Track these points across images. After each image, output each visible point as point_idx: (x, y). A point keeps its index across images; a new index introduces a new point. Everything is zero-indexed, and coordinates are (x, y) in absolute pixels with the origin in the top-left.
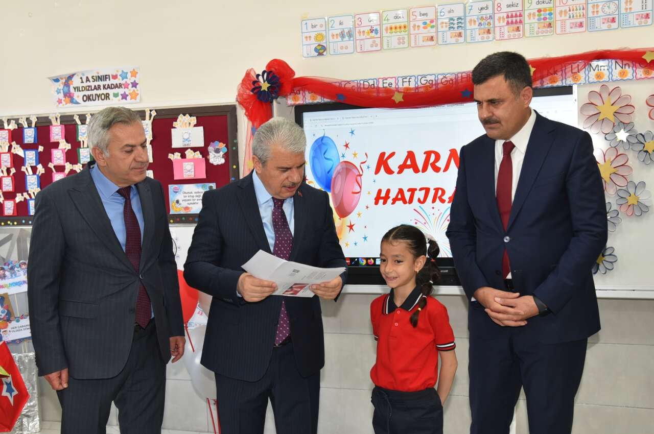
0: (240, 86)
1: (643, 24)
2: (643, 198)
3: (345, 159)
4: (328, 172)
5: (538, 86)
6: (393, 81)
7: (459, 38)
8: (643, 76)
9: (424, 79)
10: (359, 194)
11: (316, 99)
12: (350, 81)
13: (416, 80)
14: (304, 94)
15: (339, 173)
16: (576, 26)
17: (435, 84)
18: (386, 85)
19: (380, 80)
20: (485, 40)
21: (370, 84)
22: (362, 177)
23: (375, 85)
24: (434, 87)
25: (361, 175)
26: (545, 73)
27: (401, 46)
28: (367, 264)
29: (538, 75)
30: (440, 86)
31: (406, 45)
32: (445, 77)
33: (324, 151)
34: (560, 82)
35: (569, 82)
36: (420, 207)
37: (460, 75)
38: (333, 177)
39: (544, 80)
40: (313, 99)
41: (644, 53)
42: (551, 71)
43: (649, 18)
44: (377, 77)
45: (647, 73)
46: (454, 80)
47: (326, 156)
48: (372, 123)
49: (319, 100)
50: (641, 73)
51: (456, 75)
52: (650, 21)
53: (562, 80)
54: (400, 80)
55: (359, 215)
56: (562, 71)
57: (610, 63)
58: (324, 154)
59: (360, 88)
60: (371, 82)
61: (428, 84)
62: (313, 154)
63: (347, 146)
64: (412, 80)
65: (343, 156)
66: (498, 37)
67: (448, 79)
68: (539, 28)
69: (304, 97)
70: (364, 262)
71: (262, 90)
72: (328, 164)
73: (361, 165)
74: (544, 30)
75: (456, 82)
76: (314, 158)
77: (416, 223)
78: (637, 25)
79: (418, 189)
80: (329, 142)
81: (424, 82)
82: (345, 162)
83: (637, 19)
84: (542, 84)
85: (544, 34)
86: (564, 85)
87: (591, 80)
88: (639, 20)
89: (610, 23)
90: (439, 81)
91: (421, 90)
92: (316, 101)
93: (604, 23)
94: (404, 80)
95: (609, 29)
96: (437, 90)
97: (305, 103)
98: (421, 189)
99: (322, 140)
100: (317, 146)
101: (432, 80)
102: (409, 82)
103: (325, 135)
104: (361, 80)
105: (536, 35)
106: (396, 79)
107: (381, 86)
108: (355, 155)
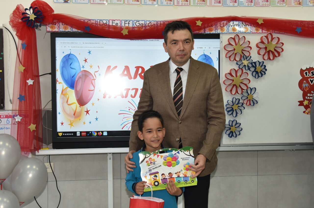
0: (12, 15)
1: (250, 5)
2: (255, 96)
3: (84, 69)
4: (73, 77)
5: (202, 32)
6: (118, 22)
7: (154, 2)
8: (255, 32)
9: (138, 22)
10: (94, 91)
11: (67, 29)
12: (91, 20)
13: (133, 23)
14: (59, 25)
15: (80, 78)
16: (217, 2)
17: (145, 26)
18: (114, 24)
19: (110, 21)
20: (169, 4)
21: (104, 23)
22: (95, 80)
23: (107, 24)
24: (144, 28)
25: (94, 80)
26: (206, 25)
27: (119, 2)
28: (98, 135)
29: (203, 26)
30: (148, 28)
31: (122, 2)
32: (150, 23)
33: (70, 64)
34: (214, 31)
35: (219, 31)
36: (132, 100)
37: (159, 22)
38: (76, 80)
39: (206, 29)
40: (65, 29)
41: (257, 19)
42: (210, 25)
43: (252, 3)
44: (109, 19)
45: (257, 30)
46: (156, 25)
47: (71, 66)
48: (103, 47)
49: (69, 29)
50: (254, 30)
51: (157, 22)
52: (253, 4)
53: (215, 30)
54: (123, 22)
55: (93, 104)
56: (215, 25)
57: (239, 23)
58: (70, 65)
59: (97, 24)
60: (105, 22)
61: (140, 26)
62: (63, 65)
63: (86, 61)
64: (131, 22)
65: (83, 67)
66: (176, 4)
67: (152, 24)
68: (198, 1)
69: (59, 27)
70: (96, 134)
71: (30, 19)
72: (73, 72)
73: (95, 73)
74: (201, 2)
75: (157, 26)
76: (63, 68)
77: (129, 110)
78: (247, 5)
79: (131, 90)
80: (74, 58)
81: (137, 24)
82: (85, 71)
83: (247, 2)
84: (205, 31)
85: (201, 5)
86: (216, 33)
87: (230, 31)
88: (248, 3)
89: (234, 3)
90: (147, 25)
91: (136, 29)
92: (67, 31)
93: (231, 2)
94: (126, 22)
95: (234, 6)
96: (145, 30)
97: (59, 31)
98: (133, 89)
99: (69, 56)
100: (65, 60)
101: (143, 24)
102: (129, 23)
103: (71, 53)
104: (98, 20)
105: (196, 5)
106: (121, 21)
107: (111, 24)
108: (91, 66)
